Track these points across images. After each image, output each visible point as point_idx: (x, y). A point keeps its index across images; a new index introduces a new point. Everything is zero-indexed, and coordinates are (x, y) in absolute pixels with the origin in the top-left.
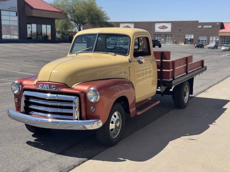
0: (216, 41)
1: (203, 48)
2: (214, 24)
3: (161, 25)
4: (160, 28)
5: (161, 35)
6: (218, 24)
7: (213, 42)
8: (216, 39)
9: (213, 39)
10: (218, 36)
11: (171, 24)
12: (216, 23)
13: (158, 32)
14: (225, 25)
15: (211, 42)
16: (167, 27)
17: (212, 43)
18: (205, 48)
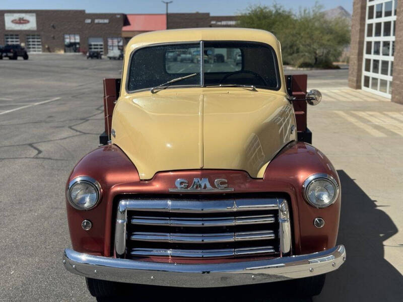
0: (118, 46)
1: (101, 58)
2: (111, 17)
3: (17, 16)
4: (14, 22)
5: (17, 35)
6: (119, 16)
7: (114, 48)
8: (119, 42)
9: (113, 43)
10: (121, 37)
11: (34, 14)
12: (115, 15)
13: (11, 31)
14: (130, 18)
15: (111, 48)
16: (28, 22)
17: (112, 50)
18: (104, 59)
